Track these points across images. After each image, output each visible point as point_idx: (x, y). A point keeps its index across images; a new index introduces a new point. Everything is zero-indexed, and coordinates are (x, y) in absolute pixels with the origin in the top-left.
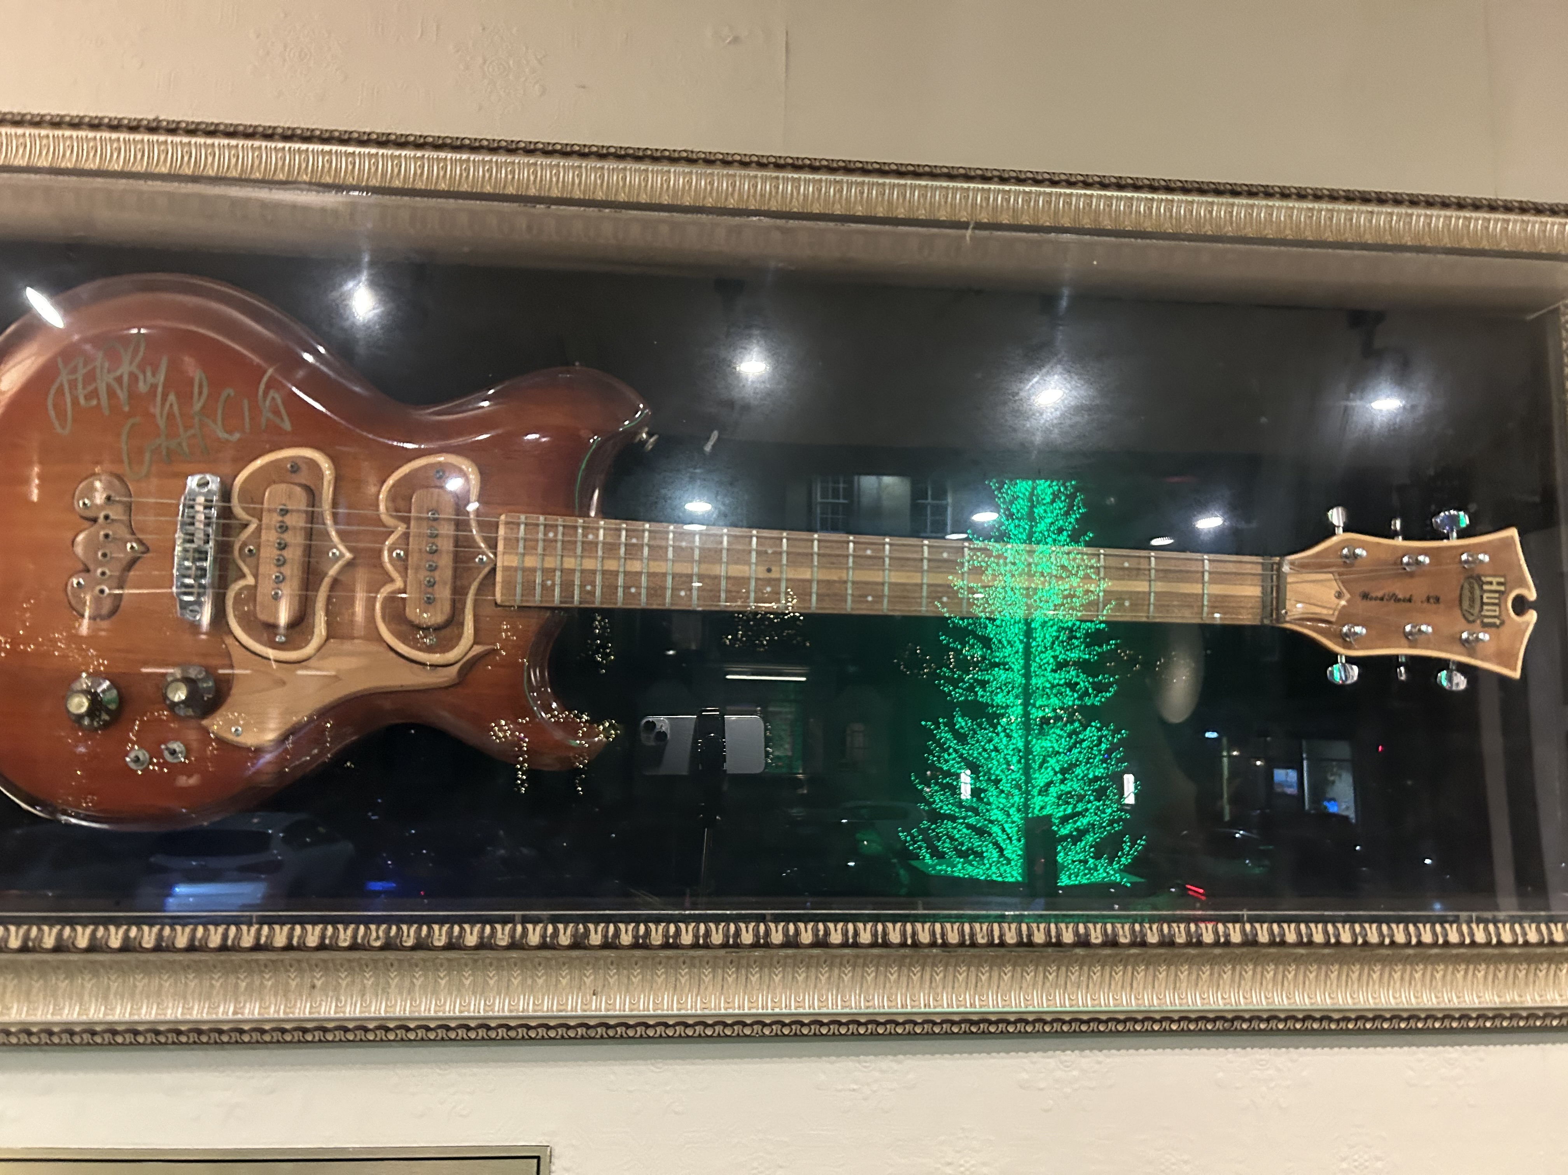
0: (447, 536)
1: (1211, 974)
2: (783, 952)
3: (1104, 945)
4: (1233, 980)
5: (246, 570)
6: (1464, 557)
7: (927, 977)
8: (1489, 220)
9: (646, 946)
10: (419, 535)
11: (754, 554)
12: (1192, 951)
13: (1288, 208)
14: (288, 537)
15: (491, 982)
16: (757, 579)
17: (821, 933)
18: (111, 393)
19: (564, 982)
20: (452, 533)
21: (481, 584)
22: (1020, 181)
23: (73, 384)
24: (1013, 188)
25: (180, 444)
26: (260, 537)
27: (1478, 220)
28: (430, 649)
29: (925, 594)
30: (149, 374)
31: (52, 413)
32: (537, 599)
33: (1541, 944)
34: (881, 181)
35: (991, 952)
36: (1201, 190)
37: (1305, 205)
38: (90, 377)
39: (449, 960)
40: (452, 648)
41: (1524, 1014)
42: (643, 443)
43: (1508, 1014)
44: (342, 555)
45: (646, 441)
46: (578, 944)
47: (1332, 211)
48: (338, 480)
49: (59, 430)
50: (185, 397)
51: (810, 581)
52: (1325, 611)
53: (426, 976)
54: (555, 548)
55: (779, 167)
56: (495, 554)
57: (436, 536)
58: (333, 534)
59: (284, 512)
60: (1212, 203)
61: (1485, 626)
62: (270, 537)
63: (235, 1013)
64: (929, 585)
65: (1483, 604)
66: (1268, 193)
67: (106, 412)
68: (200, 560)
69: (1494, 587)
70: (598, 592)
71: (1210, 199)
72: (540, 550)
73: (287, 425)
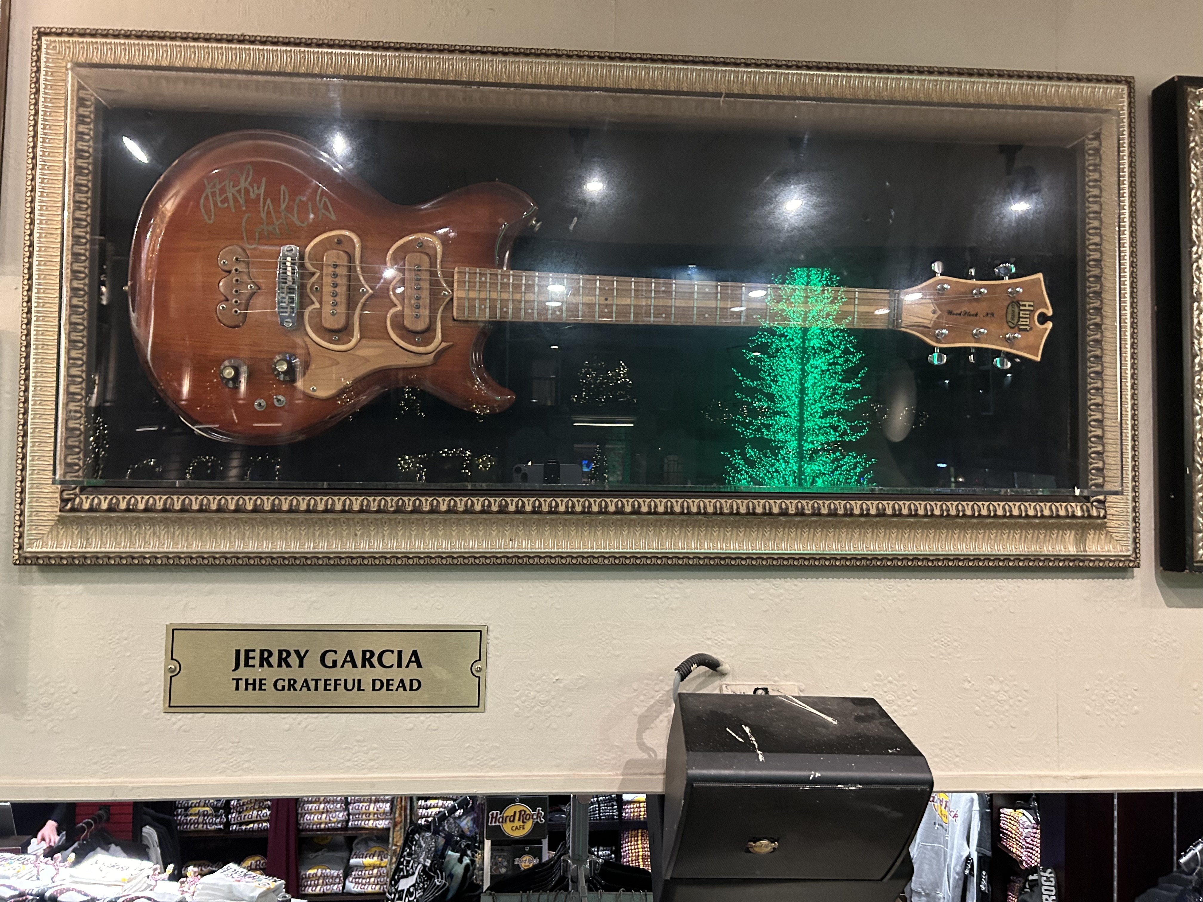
0: (425, 280)
1: (860, 534)
2: (615, 517)
3: (796, 514)
4: (872, 538)
5: (314, 299)
6: (1010, 290)
7: (696, 533)
8: (1047, 86)
9: (540, 513)
10: (411, 280)
11: (598, 290)
12: (848, 519)
13: (921, 80)
14: (338, 280)
15: (454, 533)
16: (599, 305)
17: (636, 506)
18: (235, 200)
19: (494, 533)
20: (428, 278)
21: (445, 308)
22: (757, 65)
23: (214, 194)
24: (753, 70)
25: (275, 229)
26: (322, 279)
27: (1039, 86)
28: (417, 344)
29: (695, 312)
30: (255, 188)
31: (203, 211)
32: (477, 315)
33: (1051, 517)
34: (673, 66)
35: (732, 518)
36: (869, 69)
37: (932, 78)
38: (223, 191)
39: (431, 520)
40: (431, 343)
41: (1042, 558)
42: (533, 227)
43: (1032, 558)
44: (367, 291)
45: (535, 226)
46: (502, 511)
47: (949, 81)
48: (363, 248)
49: (207, 220)
50: (276, 202)
51: (630, 306)
52: (925, 321)
53: (418, 530)
54: (486, 287)
55: (611, 59)
56: (453, 292)
57: (420, 280)
58: (362, 278)
59: (335, 266)
60: (875, 78)
61: (1020, 330)
62: (328, 280)
63: (314, 548)
64: (698, 308)
65: (1019, 317)
66: (910, 71)
67: (233, 211)
68: (290, 293)
69: (1027, 308)
70: (510, 311)
71: (874, 75)
72: (477, 288)
73: (333, 217)
